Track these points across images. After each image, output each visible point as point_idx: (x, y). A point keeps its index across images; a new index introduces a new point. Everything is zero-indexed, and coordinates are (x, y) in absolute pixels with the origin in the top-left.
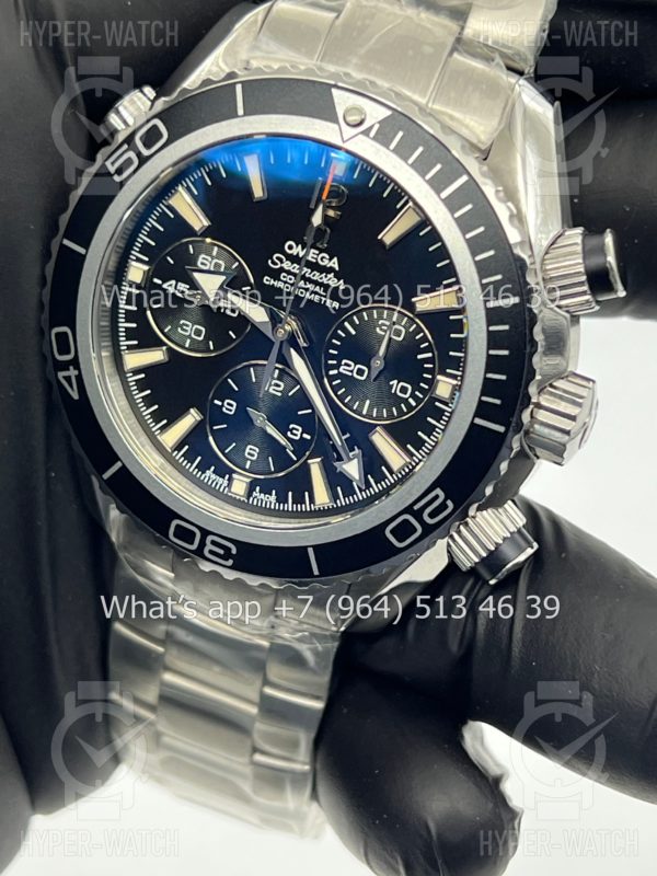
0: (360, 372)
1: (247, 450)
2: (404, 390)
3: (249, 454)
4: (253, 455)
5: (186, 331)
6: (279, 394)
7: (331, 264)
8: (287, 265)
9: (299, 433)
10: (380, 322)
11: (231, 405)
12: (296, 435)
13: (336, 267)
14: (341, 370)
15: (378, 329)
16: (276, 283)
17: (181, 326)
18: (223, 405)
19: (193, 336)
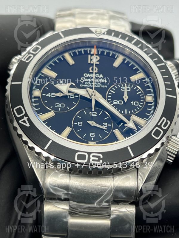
0: (120, 102)
1: (91, 135)
2: (136, 104)
3: (92, 136)
4: (93, 136)
5: (58, 106)
6: (96, 116)
7: (100, 76)
8: (86, 80)
9: (107, 125)
10: (122, 88)
11: (81, 123)
12: (106, 126)
13: (102, 77)
14: (114, 103)
15: (121, 90)
16: (84, 86)
17: (56, 105)
18: (78, 124)
19: (61, 107)
